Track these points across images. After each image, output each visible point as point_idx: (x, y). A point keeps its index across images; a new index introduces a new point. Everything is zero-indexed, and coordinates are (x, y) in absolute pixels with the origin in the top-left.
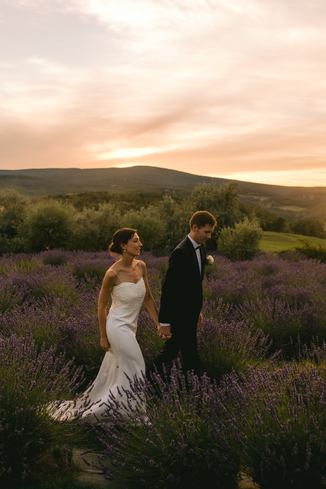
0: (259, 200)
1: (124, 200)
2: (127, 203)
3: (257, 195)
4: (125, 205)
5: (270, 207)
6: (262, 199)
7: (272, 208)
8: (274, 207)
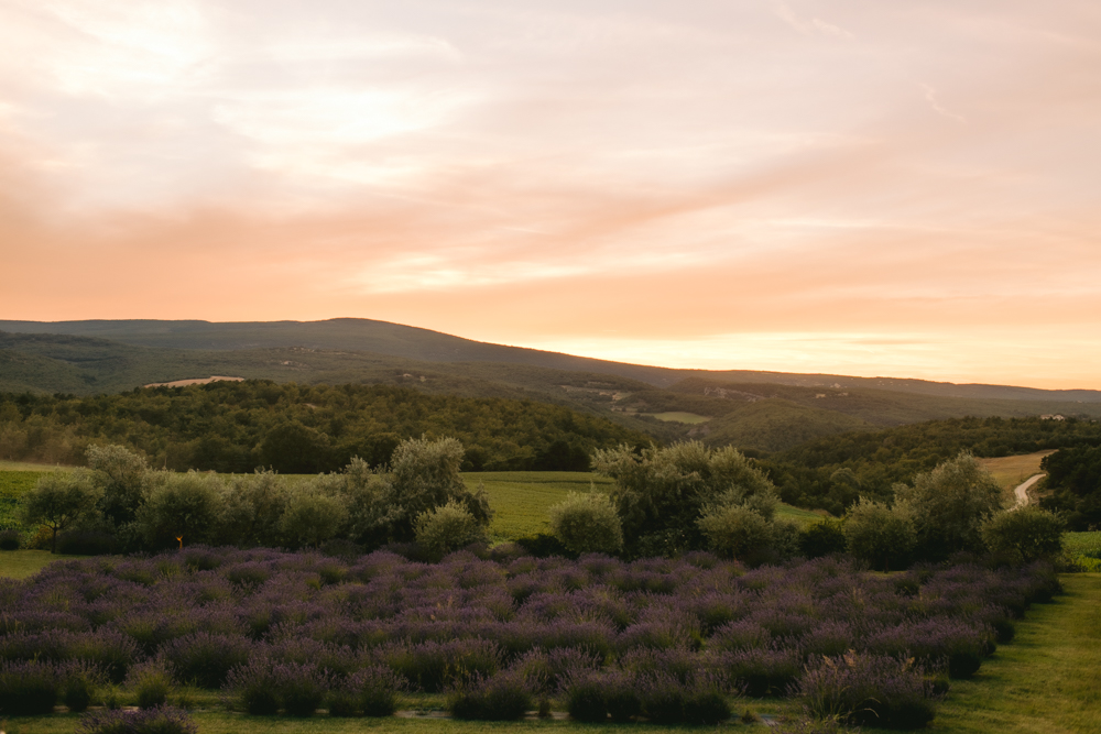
0: (610, 399)
1: (308, 400)
2: (314, 407)
3: (606, 388)
4: (311, 411)
5: (633, 414)
6: (618, 396)
7: (637, 417)
8: (642, 415)
